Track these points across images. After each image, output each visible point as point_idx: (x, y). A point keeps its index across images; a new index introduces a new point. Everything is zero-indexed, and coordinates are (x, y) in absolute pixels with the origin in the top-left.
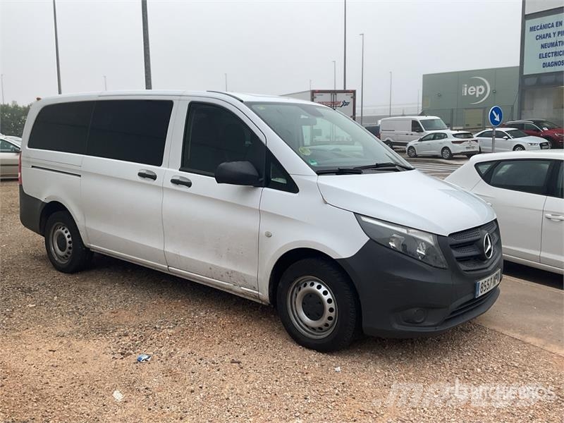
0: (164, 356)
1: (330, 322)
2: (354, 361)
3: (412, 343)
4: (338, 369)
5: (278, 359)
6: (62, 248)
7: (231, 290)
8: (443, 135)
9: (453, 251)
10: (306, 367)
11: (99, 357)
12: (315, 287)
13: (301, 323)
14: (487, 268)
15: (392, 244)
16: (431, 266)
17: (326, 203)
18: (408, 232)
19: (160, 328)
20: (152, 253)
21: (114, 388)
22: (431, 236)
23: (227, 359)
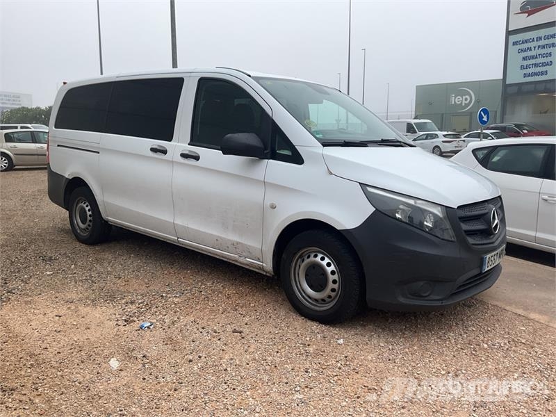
0: (167, 324)
1: (333, 294)
2: (357, 334)
3: (415, 317)
4: (341, 341)
5: (280, 329)
6: (84, 221)
7: (236, 261)
8: (434, 136)
9: (462, 224)
10: (308, 339)
11: (102, 323)
12: (318, 259)
13: (304, 294)
14: (493, 243)
15: (398, 216)
16: (439, 238)
17: (331, 174)
18: (415, 203)
19: (166, 297)
20: (161, 224)
21: (112, 355)
22: (439, 208)
23: (229, 328)
